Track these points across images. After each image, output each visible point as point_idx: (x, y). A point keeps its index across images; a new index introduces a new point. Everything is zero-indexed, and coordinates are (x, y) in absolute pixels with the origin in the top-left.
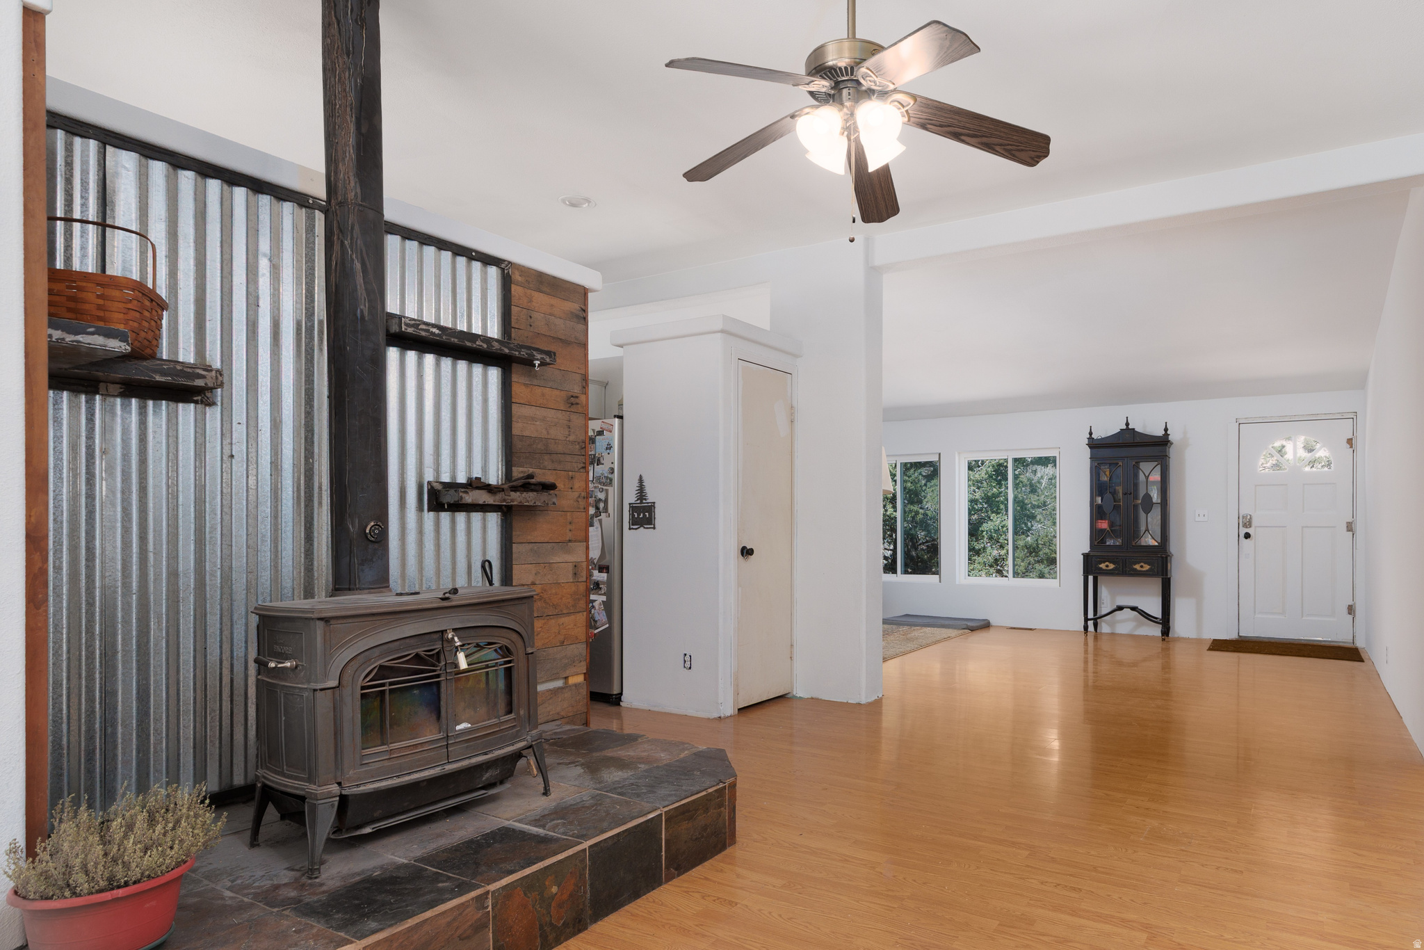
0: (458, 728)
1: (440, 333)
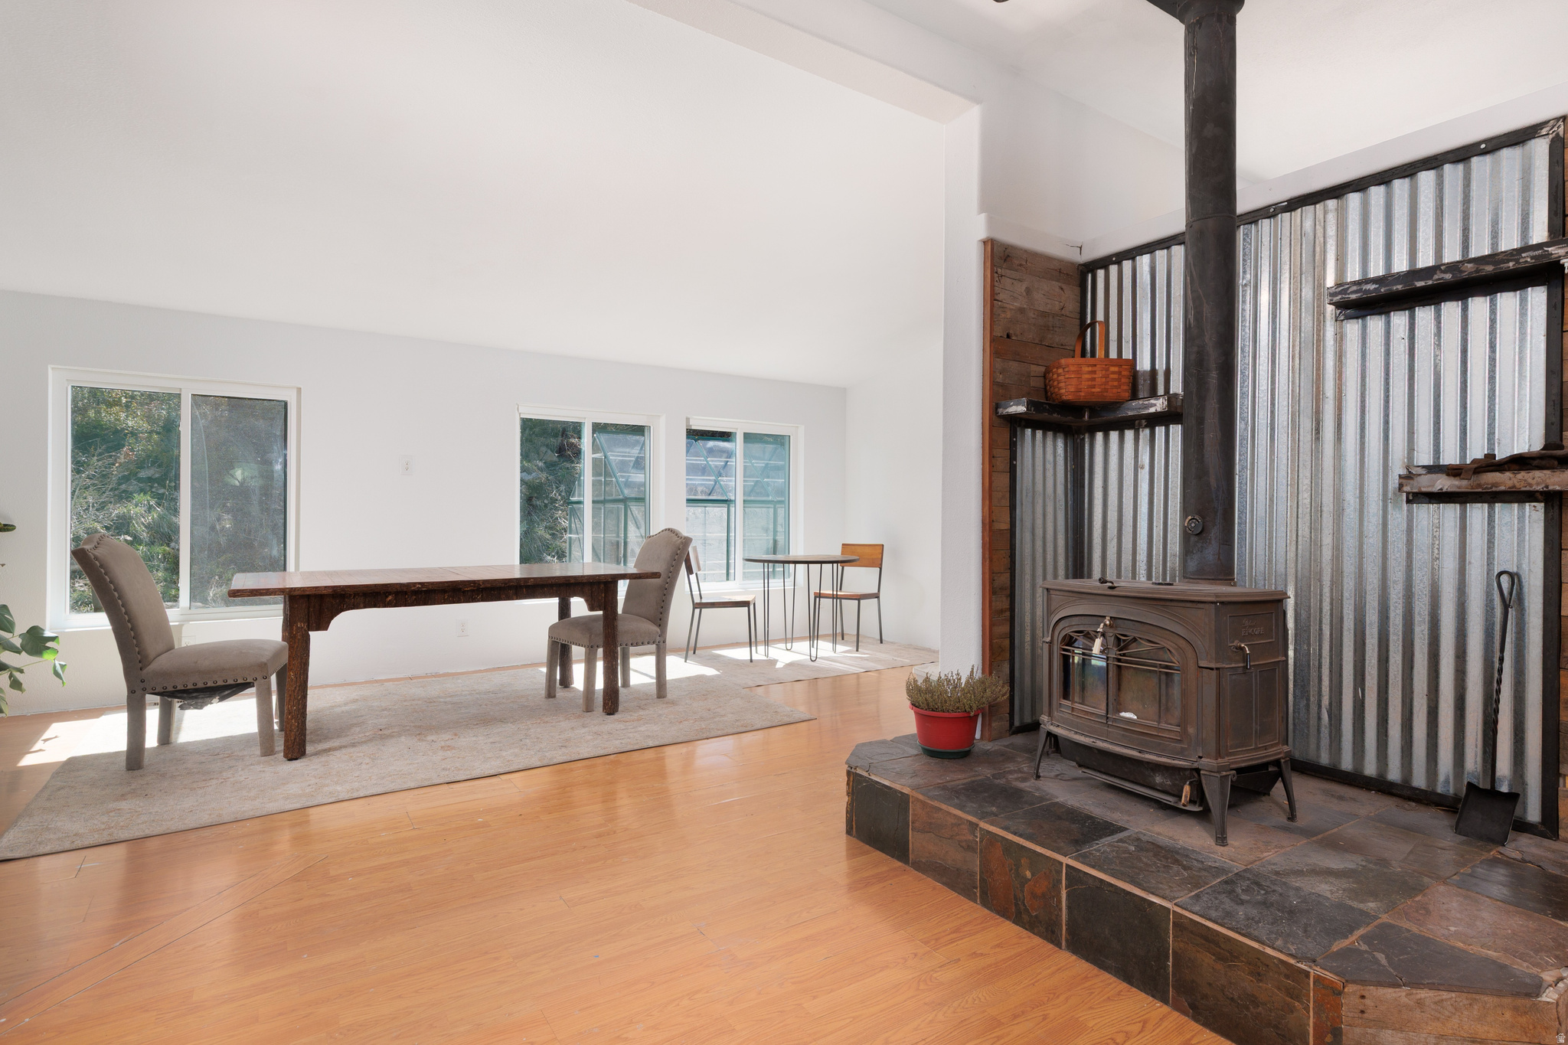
0: (1123, 714)
1: (1377, 286)
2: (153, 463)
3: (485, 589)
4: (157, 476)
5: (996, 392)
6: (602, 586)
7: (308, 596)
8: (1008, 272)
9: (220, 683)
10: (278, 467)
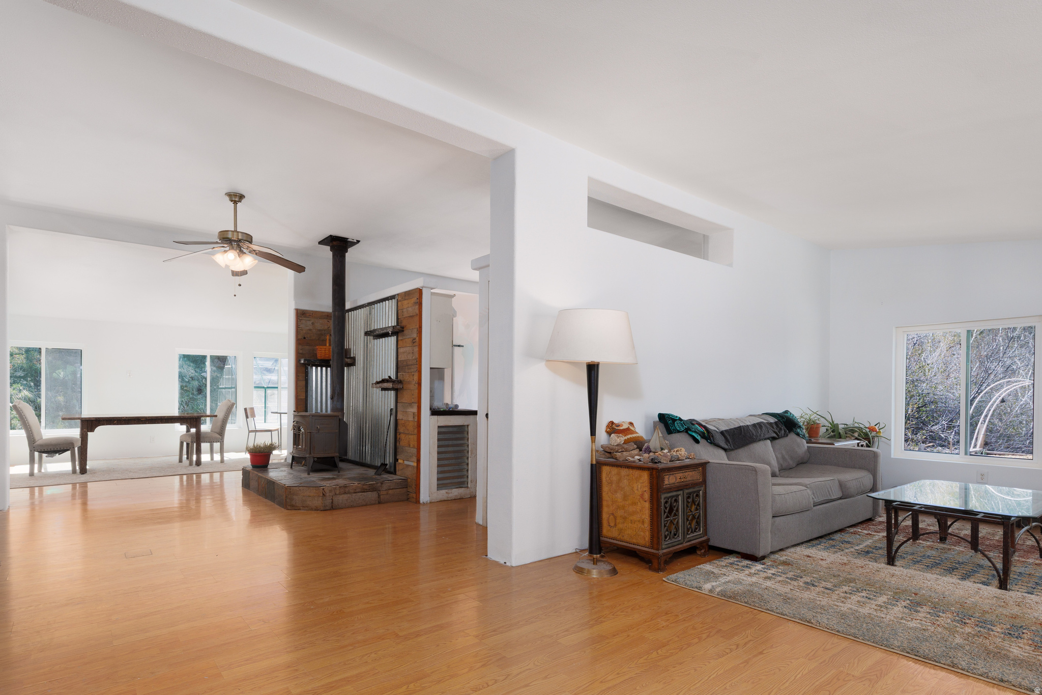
2: (21, 369)
3: (149, 420)
4: (22, 375)
5: (299, 355)
6: (195, 420)
7: (87, 421)
8: (304, 318)
9: (59, 449)
10: (79, 375)
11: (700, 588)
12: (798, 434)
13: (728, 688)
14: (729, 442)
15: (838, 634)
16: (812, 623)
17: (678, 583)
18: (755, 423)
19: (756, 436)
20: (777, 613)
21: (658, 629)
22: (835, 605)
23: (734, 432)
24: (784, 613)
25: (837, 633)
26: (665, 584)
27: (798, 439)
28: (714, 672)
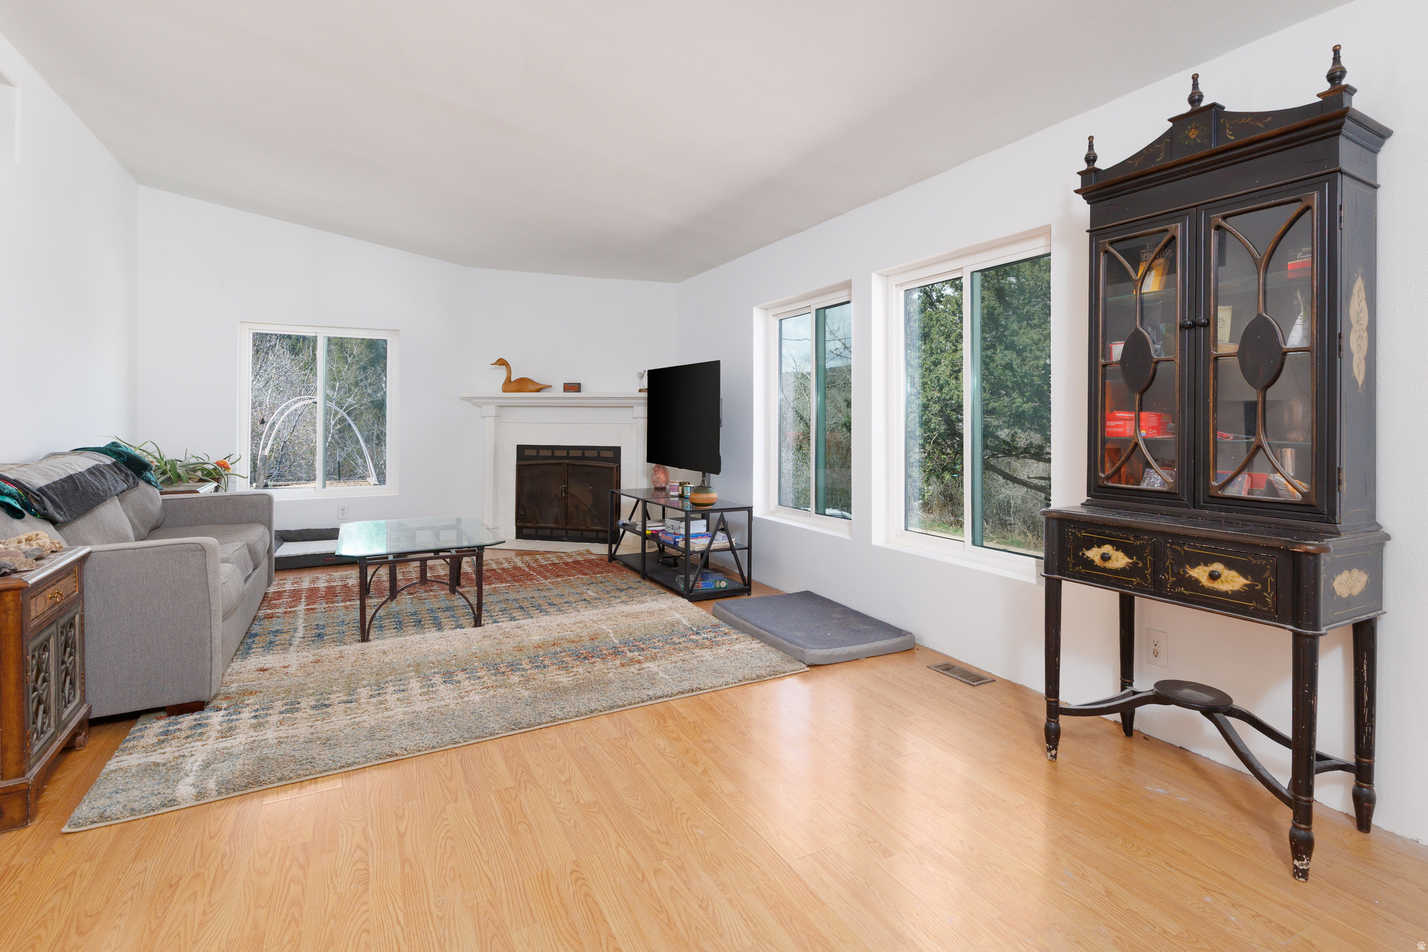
11: (173, 801)
12: (149, 482)
13: (441, 914)
14: (61, 508)
15: (436, 750)
16: (397, 755)
17: (112, 819)
18: (89, 467)
19: (103, 491)
20: (340, 768)
21: (201, 925)
22: (389, 717)
23: (63, 487)
24: (349, 762)
25: (433, 750)
26: (69, 837)
27: (150, 489)
28: (391, 909)
